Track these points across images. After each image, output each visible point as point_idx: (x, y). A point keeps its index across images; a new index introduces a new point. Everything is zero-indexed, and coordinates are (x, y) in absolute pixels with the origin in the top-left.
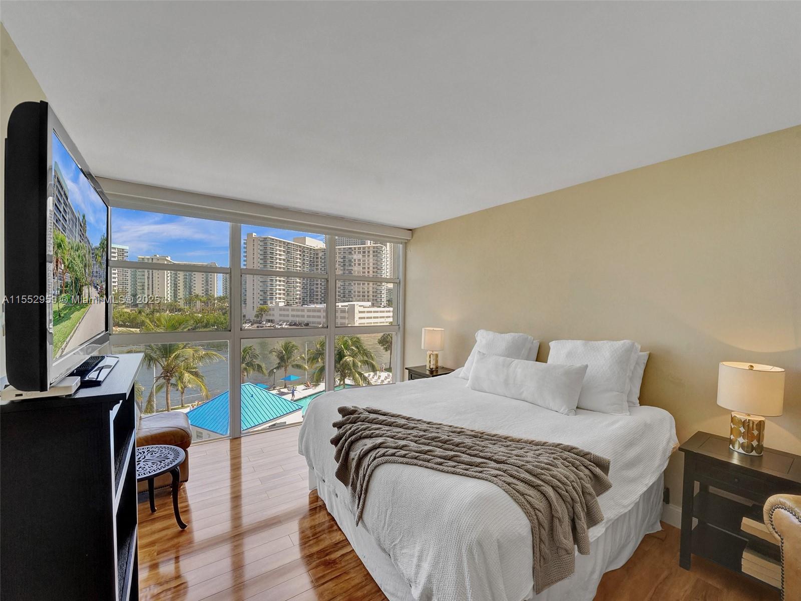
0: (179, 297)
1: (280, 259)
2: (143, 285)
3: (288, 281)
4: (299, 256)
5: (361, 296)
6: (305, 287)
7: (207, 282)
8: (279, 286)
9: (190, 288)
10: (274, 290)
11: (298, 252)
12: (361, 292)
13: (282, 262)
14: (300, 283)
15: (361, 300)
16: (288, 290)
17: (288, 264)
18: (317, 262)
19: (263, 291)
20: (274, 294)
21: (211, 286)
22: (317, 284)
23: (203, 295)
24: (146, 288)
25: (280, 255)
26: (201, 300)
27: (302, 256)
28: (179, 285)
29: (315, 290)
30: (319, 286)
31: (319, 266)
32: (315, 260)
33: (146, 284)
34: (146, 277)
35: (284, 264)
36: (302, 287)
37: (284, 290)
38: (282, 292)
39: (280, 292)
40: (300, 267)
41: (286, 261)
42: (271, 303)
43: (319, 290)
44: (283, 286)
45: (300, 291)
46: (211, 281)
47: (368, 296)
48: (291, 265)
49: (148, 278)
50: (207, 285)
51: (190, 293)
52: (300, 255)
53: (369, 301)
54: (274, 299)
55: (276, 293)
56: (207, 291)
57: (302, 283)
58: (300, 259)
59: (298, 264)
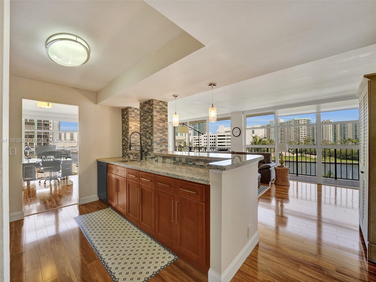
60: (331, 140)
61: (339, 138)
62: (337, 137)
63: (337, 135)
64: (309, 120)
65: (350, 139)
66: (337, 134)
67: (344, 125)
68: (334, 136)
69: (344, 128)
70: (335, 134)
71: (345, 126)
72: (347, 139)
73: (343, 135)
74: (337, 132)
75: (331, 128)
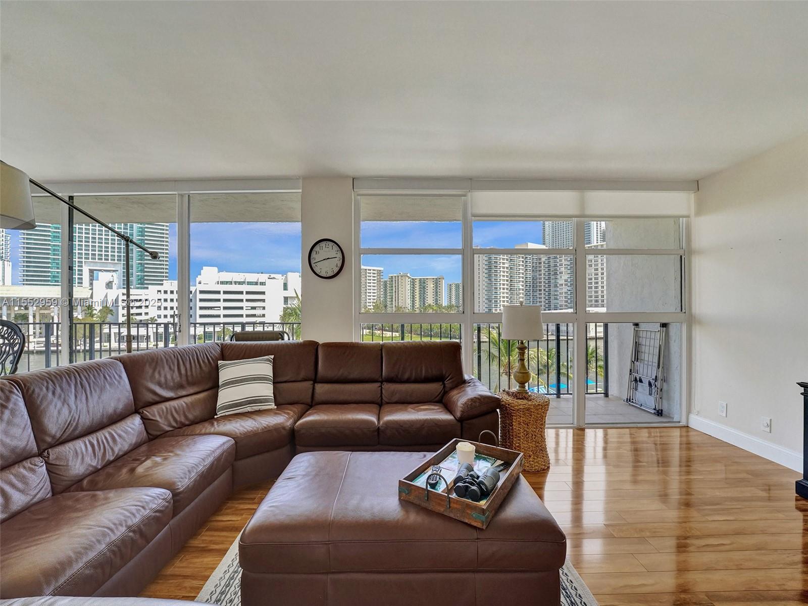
0: (416, 307)
1: (504, 268)
2: (392, 298)
3: (511, 289)
4: (521, 263)
5: (593, 301)
6: (528, 294)
7: (437, 293)
8: (503, 294)
9: (424, 298)
10: (499, 298)
11: (521, 259)
12: (593, 297)
13: (505, 270)
14: (523, 290)
15: (593, 306)
16: (511, 297)
17: (511, 272)
18: (540, 267)
19: (487, 299)
20: (498, 302)
21: (439, 296)
22: (540, 290)
23: (434, 304)
24: (394, 300)
25: (504, 263)
26: (433, 309)
27: (524, 262)
28: (416, 296)
29: (538, 296)
30: (543, 292)
31: (543, 271)
32: (538, 265)
33: (394, 297)
34: (394, 292)
35: (507, 272)
36: (525, 294)
37: (507, 297)
38: (505, 299)
39: (504, 299)
40: (523, 274)
41: (509, 268)
42: (496, 310)
43: (543, 296)
44: (507, 293)
45: (523, 298)
46: (440, 292)
47: (603, 301)
48: (514, 272)
49: (395, 291)
50: (437, 296)
51: (424, 304)
52: (523, 262)
53: (603, 307)
54: (498, 306)
55: (500, 301)
56: (436, 300)
57: (524, 290)
58: (523, 265)
59: (521, 271)
60: (409, 306)
61: (417, 305)
62: (415, 302)
63: (415, 299)
64: (380, 271)
65: (430, 305)
67: (424, 283)
68: (412, 301)
69: (424, 287)
70: (413, 297)
71: (424, 285)
72: (427, 304)
74: (416, 294)
75: (408, 287)
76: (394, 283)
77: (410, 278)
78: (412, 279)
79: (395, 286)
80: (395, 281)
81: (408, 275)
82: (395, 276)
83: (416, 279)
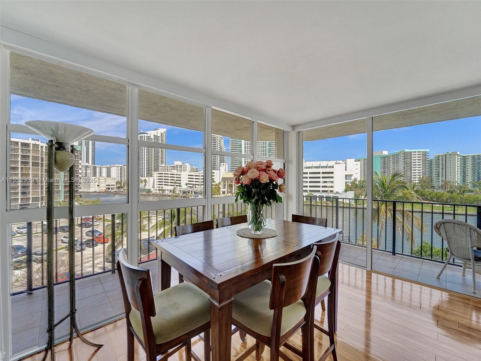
60: (459, 180)
61: (469, 179)
62: (467, 177)
63: (467, 174)
64: (426, 152)
66: (467, 172)
67: (479, 159)
68: (463, 176)
70: (464, 173)
73: (476, 173)
74: (467, 170)
75: (458, 163)
76: (441, 161)
77: (460, 155)
78: (463, 156)
79: (442, 164)
80: (442, 159)
81: (458, 153)
82: (442, 156)
83: (467, 156)
